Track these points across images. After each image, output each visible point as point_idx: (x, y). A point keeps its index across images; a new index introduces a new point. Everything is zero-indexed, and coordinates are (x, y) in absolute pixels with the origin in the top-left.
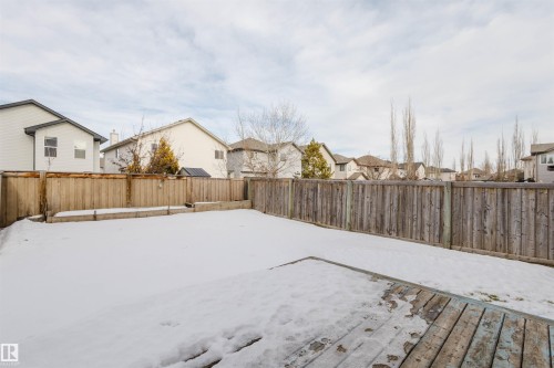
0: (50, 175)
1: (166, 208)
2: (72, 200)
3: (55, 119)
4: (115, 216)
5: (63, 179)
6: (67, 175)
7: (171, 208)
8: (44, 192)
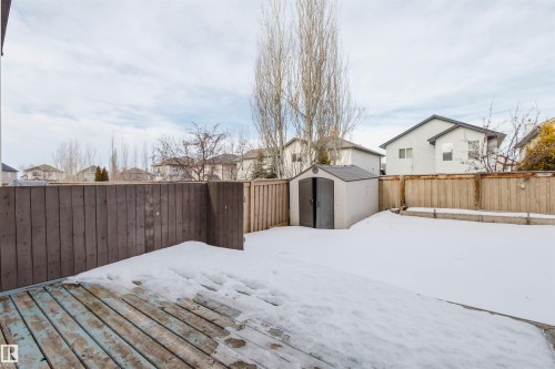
0: (406, 178)
1: (525, 215)
2: (422, 198)
3: (451, 125)
4: (454, 217)
5: (416, 180)
6: (419, 177)
7: (532, 215)
8: (403, 191)
